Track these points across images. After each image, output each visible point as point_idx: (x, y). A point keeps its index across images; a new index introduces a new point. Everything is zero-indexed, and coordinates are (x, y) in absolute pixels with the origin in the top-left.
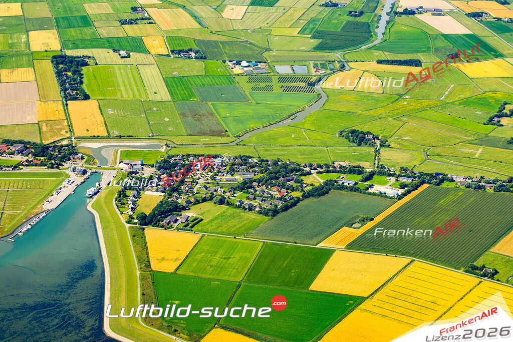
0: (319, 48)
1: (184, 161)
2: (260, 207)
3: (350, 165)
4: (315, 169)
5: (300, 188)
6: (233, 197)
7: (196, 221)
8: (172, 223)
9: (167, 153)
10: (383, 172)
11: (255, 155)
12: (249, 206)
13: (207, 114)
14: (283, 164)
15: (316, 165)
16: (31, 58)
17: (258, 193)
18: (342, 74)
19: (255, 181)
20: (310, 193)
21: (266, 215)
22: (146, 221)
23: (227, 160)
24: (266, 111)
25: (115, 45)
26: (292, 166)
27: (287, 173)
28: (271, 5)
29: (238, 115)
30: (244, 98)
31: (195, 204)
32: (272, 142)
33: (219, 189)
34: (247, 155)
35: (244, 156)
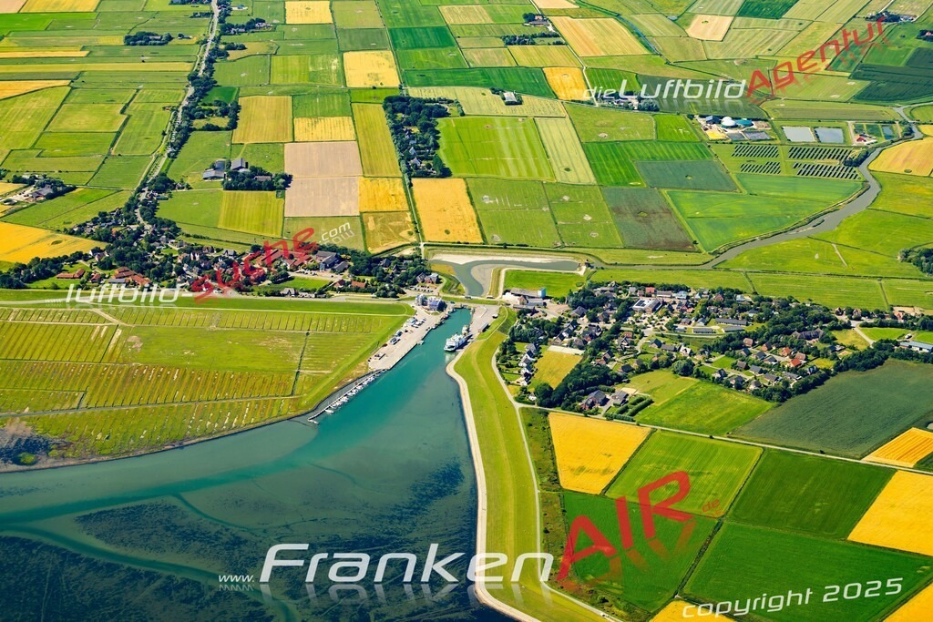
0: (864, 97)
1: (619, 294)
2: (758, 384)
3: (923, 315)
4: (858, 319)
5: (830, 352)
6: (708, 362)
7: (639, 405)
8: (598, 406)
9: (588, 279)
11: (748, 288)
12: (737, 381)
13: (661, 211)
14: (799, 307)
15: (860, 311)
16: (347, 100)
17: (753, 357)
18: (907, 147)
19: (747, 335)
20: (849, 362)
21: (769, 398)
22: (552, 398)
23: (697, 296)
24: (768, 210)
25: (495, 81)
26: (816, 312)
27: (806, 324)
28: (776, 15)
29: (717, 215)
30: (728, 185)
31: (638, 373)
32: (779, 266)
33: (683, 348)
34: (734, 288)
35: (728, 289)
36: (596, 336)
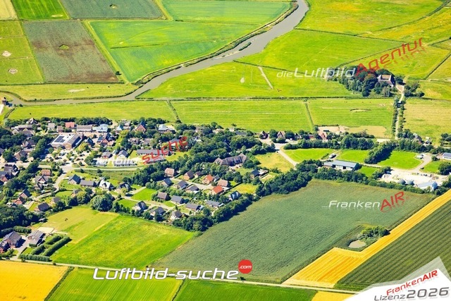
1: (37, 131)
2: (179, 215)
3: (347, 133)
4: (282, 141)
5: (253, 176)
6: (127, 195)
7: (58, 243)
8: (13, 248)
9: (5, 118)
10: (410, 144)
11: (172, 117)
12: (157, 212)
13: (83, 43)
14: (222, 133)
15: (284, 133)
17: (174, 187)
19: (169, 166)
20: (271, 185)
21: (189, 228)
23: (119, 128)
24: (194, 35)
26: (239, 137)
27: (229, 150)
29: (141, 44)
30: (153, 12)
31: (56, 211)
32: (204, 93)
33: (103, 182)
34: (156, 118)
35: (150, 119)
36: (12, 176)
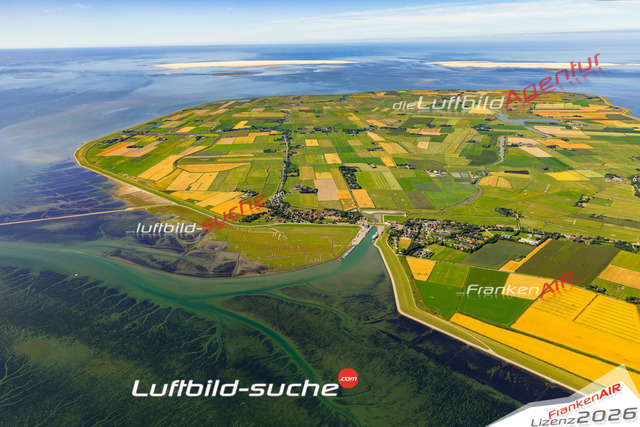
1: (417, 222)
2: (463, 248)
3: (505, 227)
5: (481, 238)
6: (447, 242)
7: (431, 254)
8: (419, 255)
9: (408, 218)
10: (524, 231)
11: (453, 220)
12: (457, 247)
13: (423, 197)
14: (469, 225)
15: (487, 226)
16: (328, 168)
17: (460, 240)
18: (487, 178)
19: (457, 234)
20: (488, 241)
21: (468, 252)
22: (406, 253)
23: (439, 222)
24: (453, 197)
25: (368, 161)
26: (474, 226)
27: (473, 230)
29: (439, 199)
30: (440, 190)
31: (429, 245)
32: (460, 213)
33: (439, 237)
35: (448, 220)
36: (414, 234)
